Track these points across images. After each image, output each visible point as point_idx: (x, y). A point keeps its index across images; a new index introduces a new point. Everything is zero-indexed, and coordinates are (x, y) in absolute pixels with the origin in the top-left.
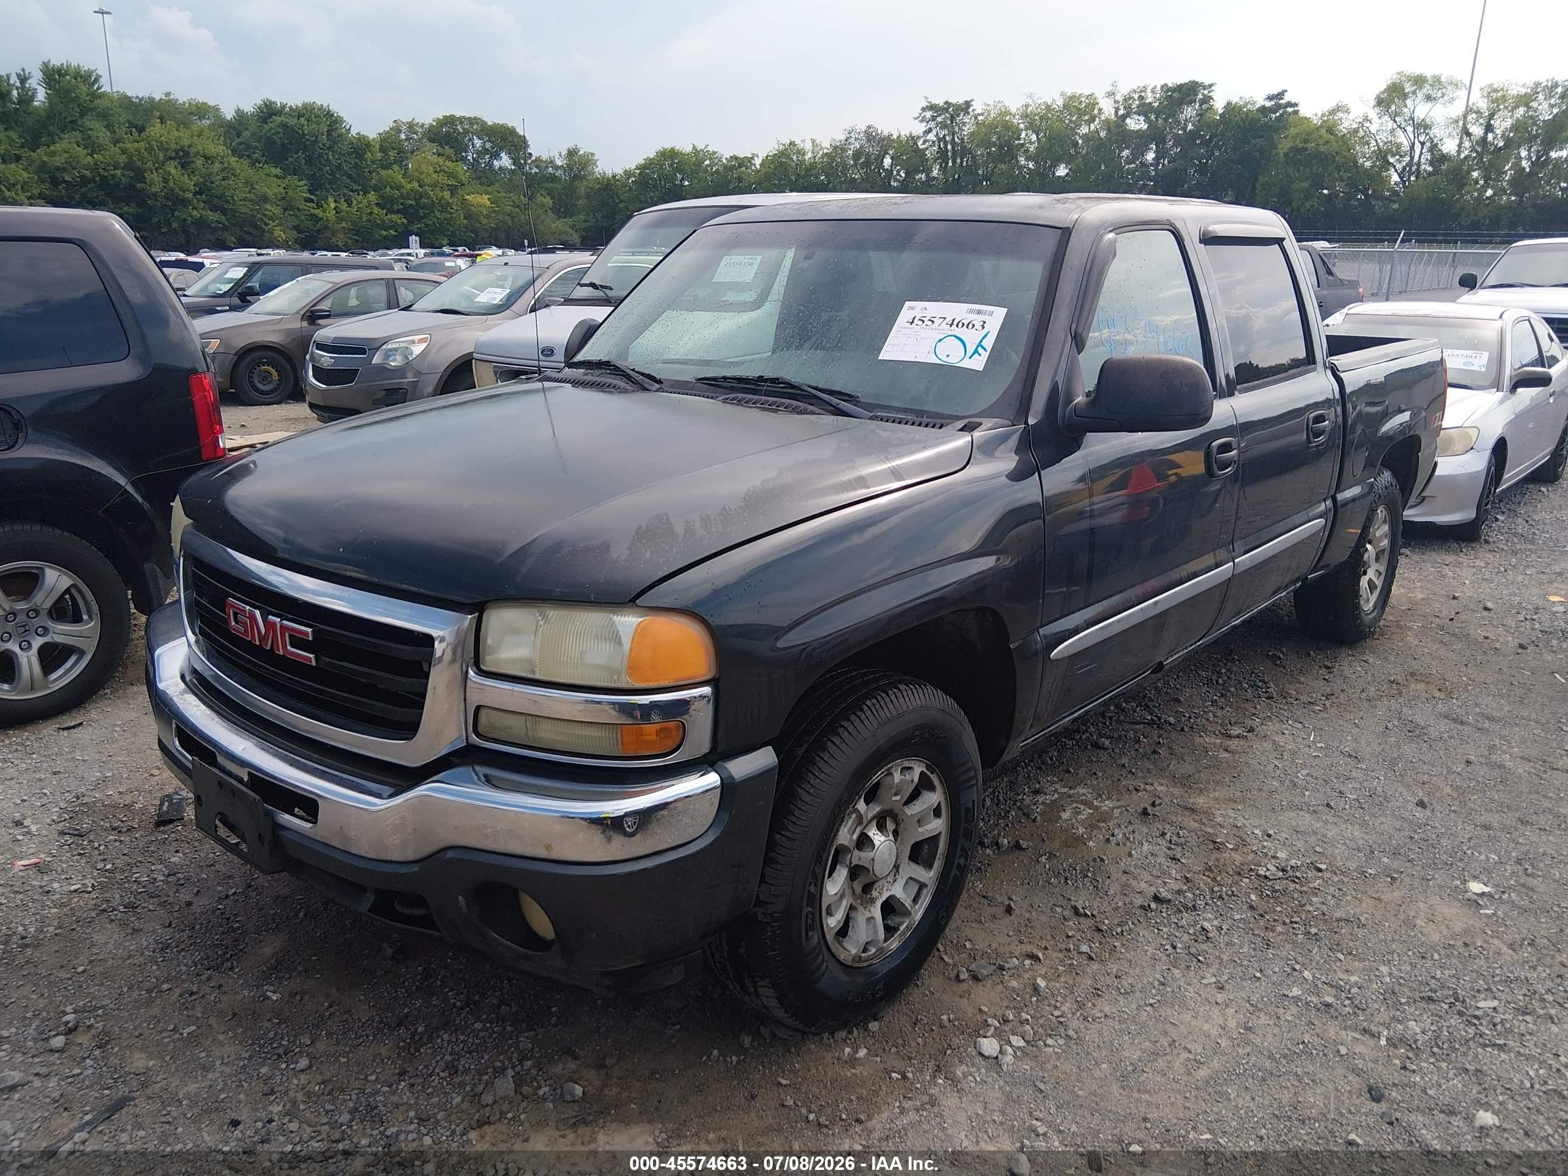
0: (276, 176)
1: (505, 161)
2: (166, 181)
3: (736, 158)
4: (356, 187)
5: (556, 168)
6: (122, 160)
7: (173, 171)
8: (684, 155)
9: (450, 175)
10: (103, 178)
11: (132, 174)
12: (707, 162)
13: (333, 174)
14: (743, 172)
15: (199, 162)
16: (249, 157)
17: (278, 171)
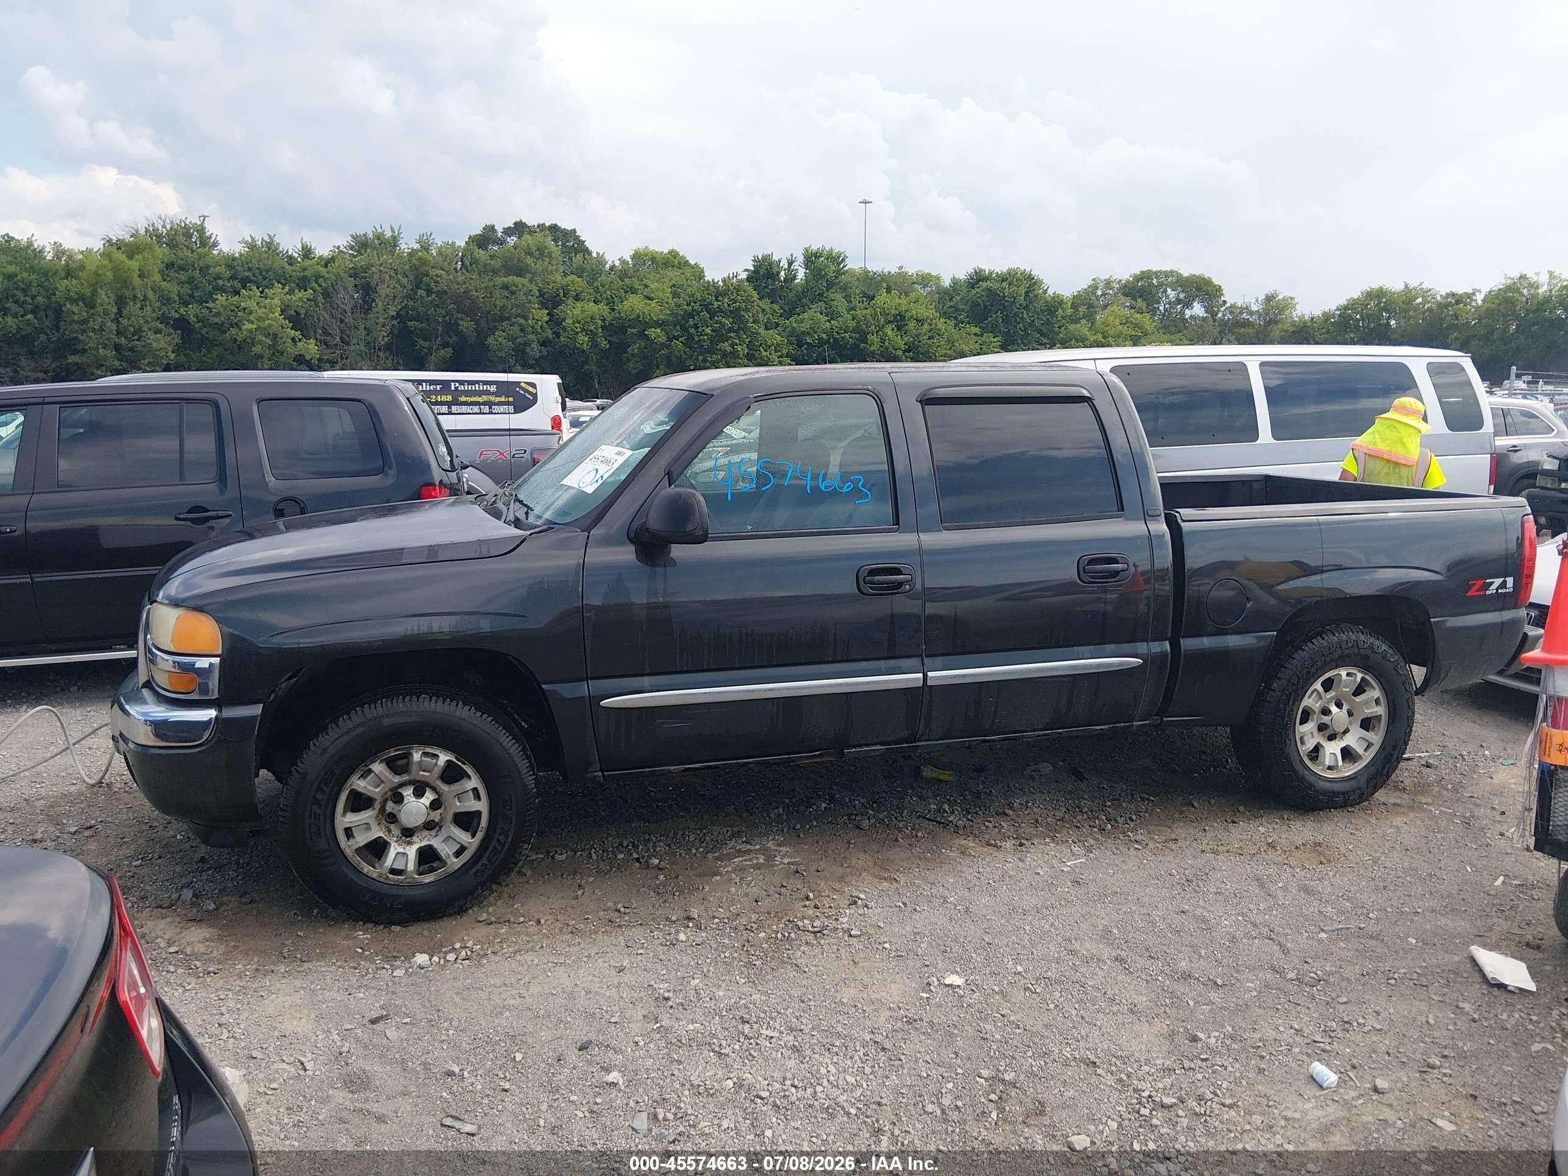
0: (975, 334)
1: (1198, 310)
2: (883, 341)
3: (1453, 295)
4: (1045, 341)
5: (1251, 313)
6: (852, 324)
7: (889, 333)
8: (1394, 293)
9: (1136, 325)
10: (835, 340)
11: (857, 335)
12: (1420, 300)
13: (1025, 330)
14: (1460, 310)
15: (912, 324)
16: (956, 318)
17: (977, 330)
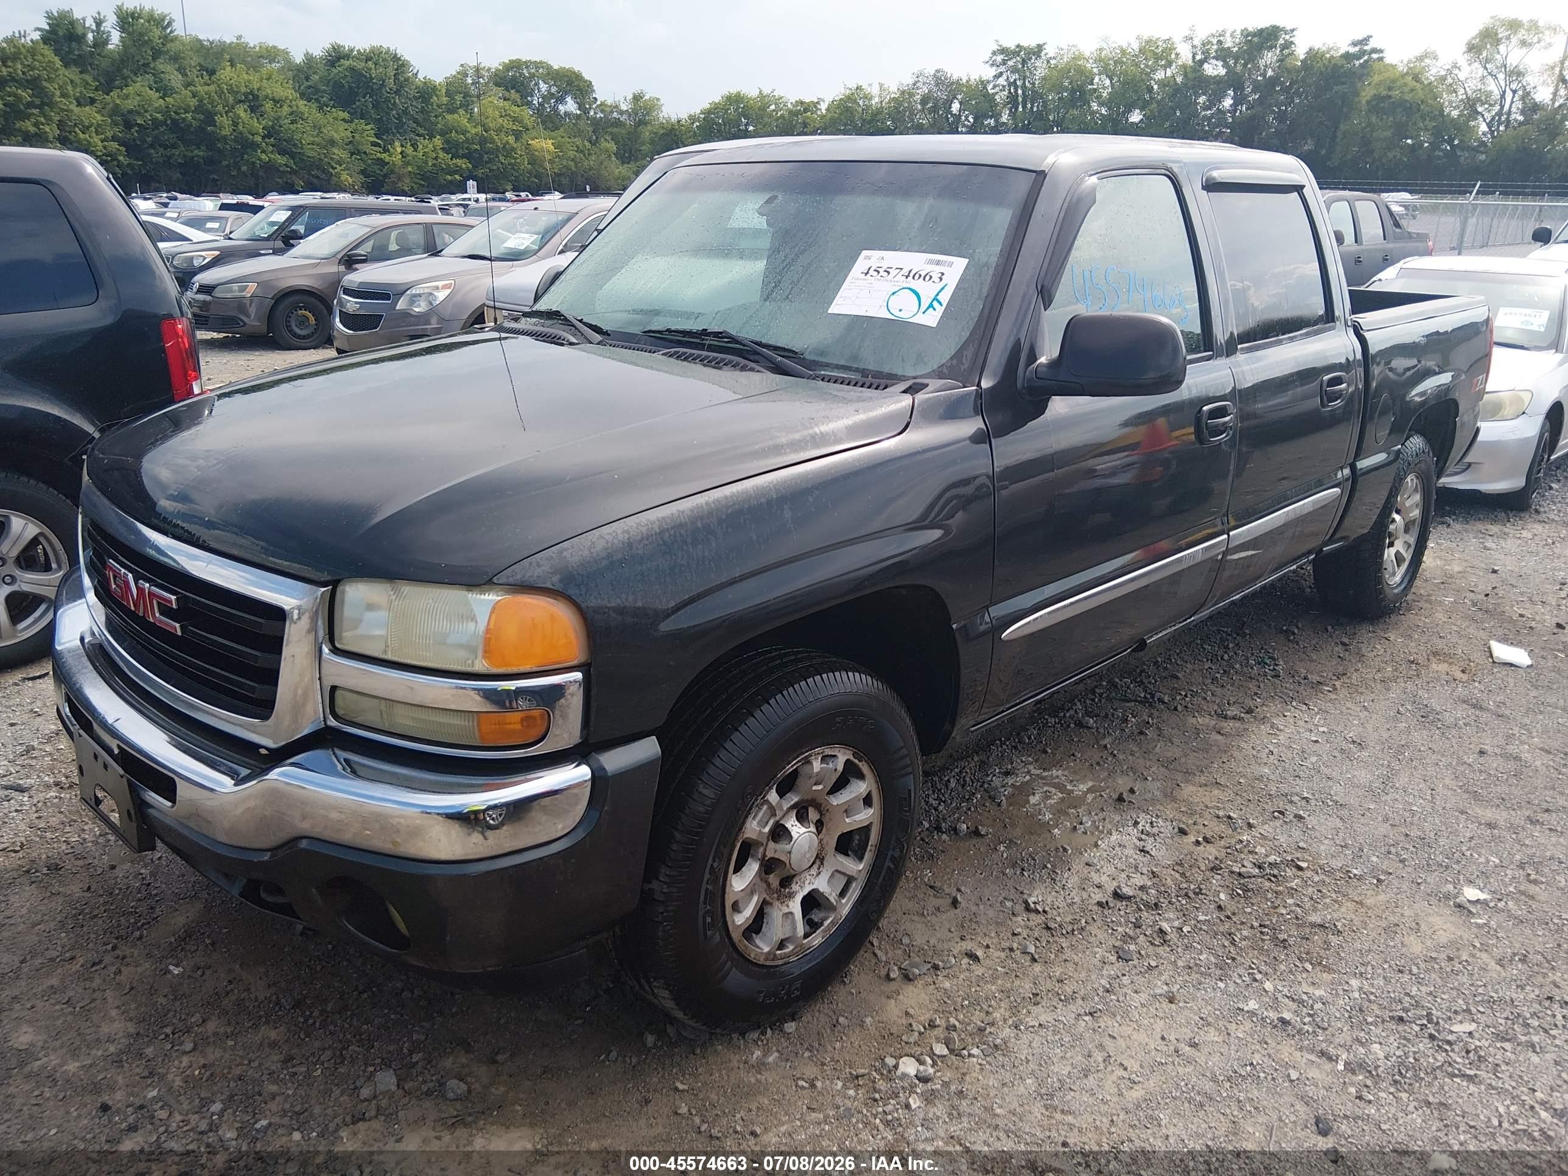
0: (343, 120)
1: (570, 106)
2: (235, 124)
3: (802, 103)
4: (421, 131)
5: (622, 113)
6: (193, 103)
7: (242, 114)
8: (751, 99)
9: (515, 120)
10: (174, 121)
11: (202, 117)
12: (773, 107)
13: (399, 118)
14: (808, 118)
15: (268, 106)
16: (317, 100)
17: (346, 115)
